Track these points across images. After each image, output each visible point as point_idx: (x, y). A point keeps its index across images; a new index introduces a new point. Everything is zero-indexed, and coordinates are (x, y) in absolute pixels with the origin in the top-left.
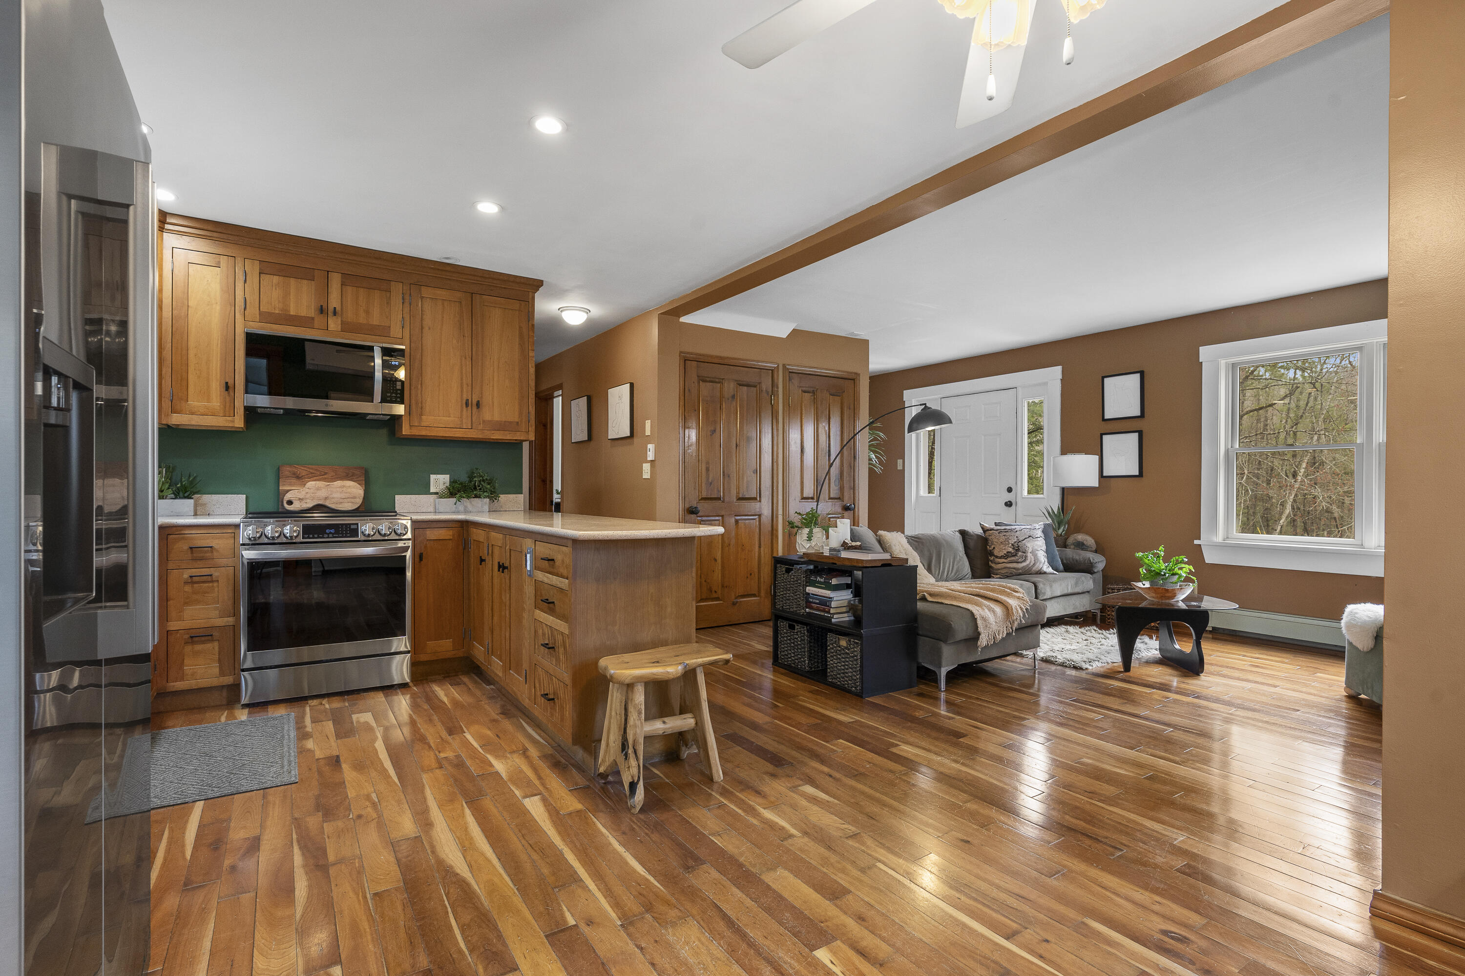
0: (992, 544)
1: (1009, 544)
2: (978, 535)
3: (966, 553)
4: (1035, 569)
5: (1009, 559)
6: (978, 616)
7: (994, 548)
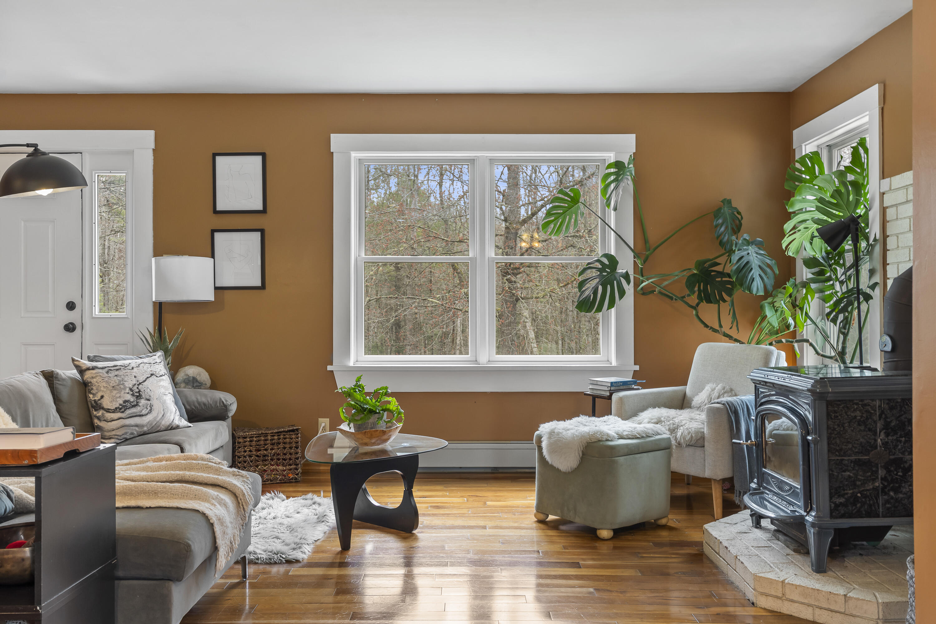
0: (98, 390)
1: (125, 389)
2: (73, 380)
3: (58, 411)
4: (165, 423)
5: (128, 412)
6: (214, 520)
7: (102, 397)
